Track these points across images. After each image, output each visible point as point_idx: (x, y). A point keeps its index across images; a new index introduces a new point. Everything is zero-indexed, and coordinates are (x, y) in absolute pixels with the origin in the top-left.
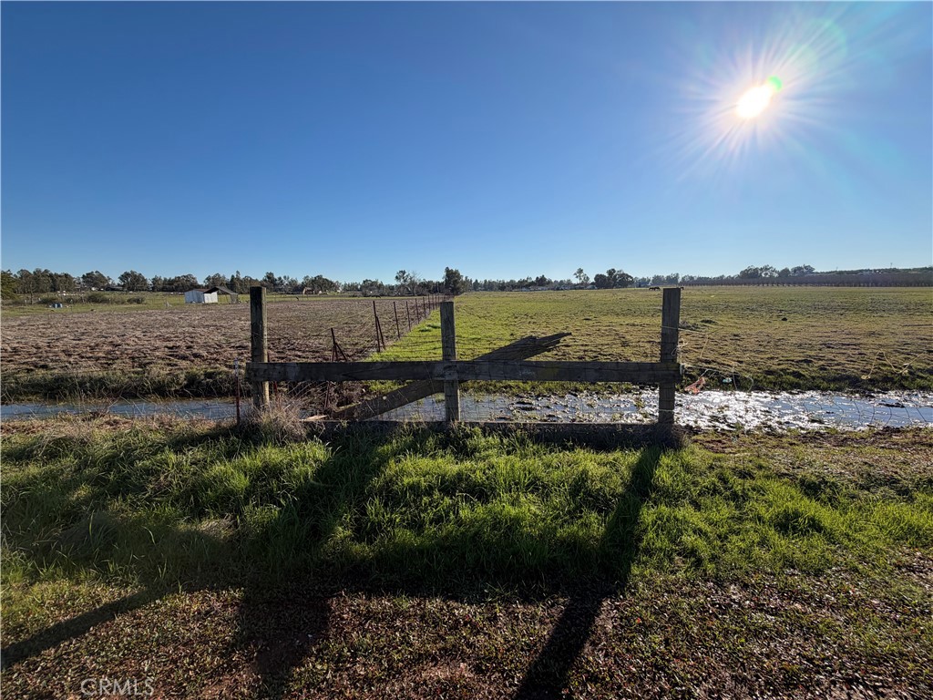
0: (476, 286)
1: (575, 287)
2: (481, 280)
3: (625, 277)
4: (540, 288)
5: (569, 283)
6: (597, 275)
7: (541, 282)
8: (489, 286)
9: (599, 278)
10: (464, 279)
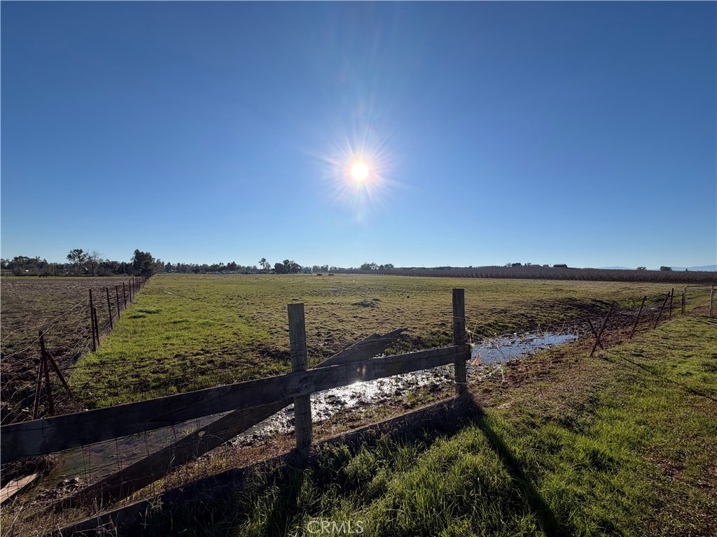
0: (169, 268)
1: (260, 272)
2: (174, 263)
3: (295, 265)
4: (231, 272)
5: (255, 268)
6: (277, 264)
7: (232, 267)
8: (182, 269)
9: (277, 265)
10: (155, 261)
